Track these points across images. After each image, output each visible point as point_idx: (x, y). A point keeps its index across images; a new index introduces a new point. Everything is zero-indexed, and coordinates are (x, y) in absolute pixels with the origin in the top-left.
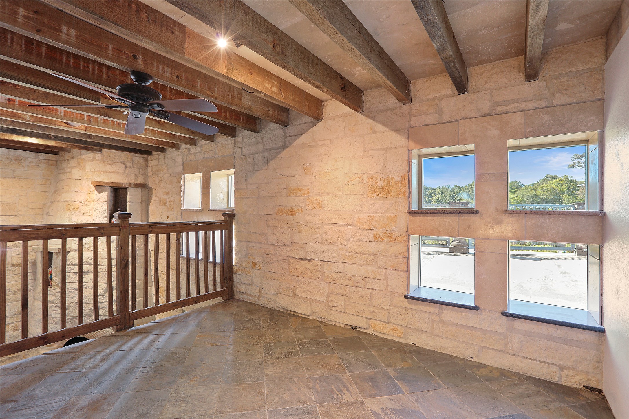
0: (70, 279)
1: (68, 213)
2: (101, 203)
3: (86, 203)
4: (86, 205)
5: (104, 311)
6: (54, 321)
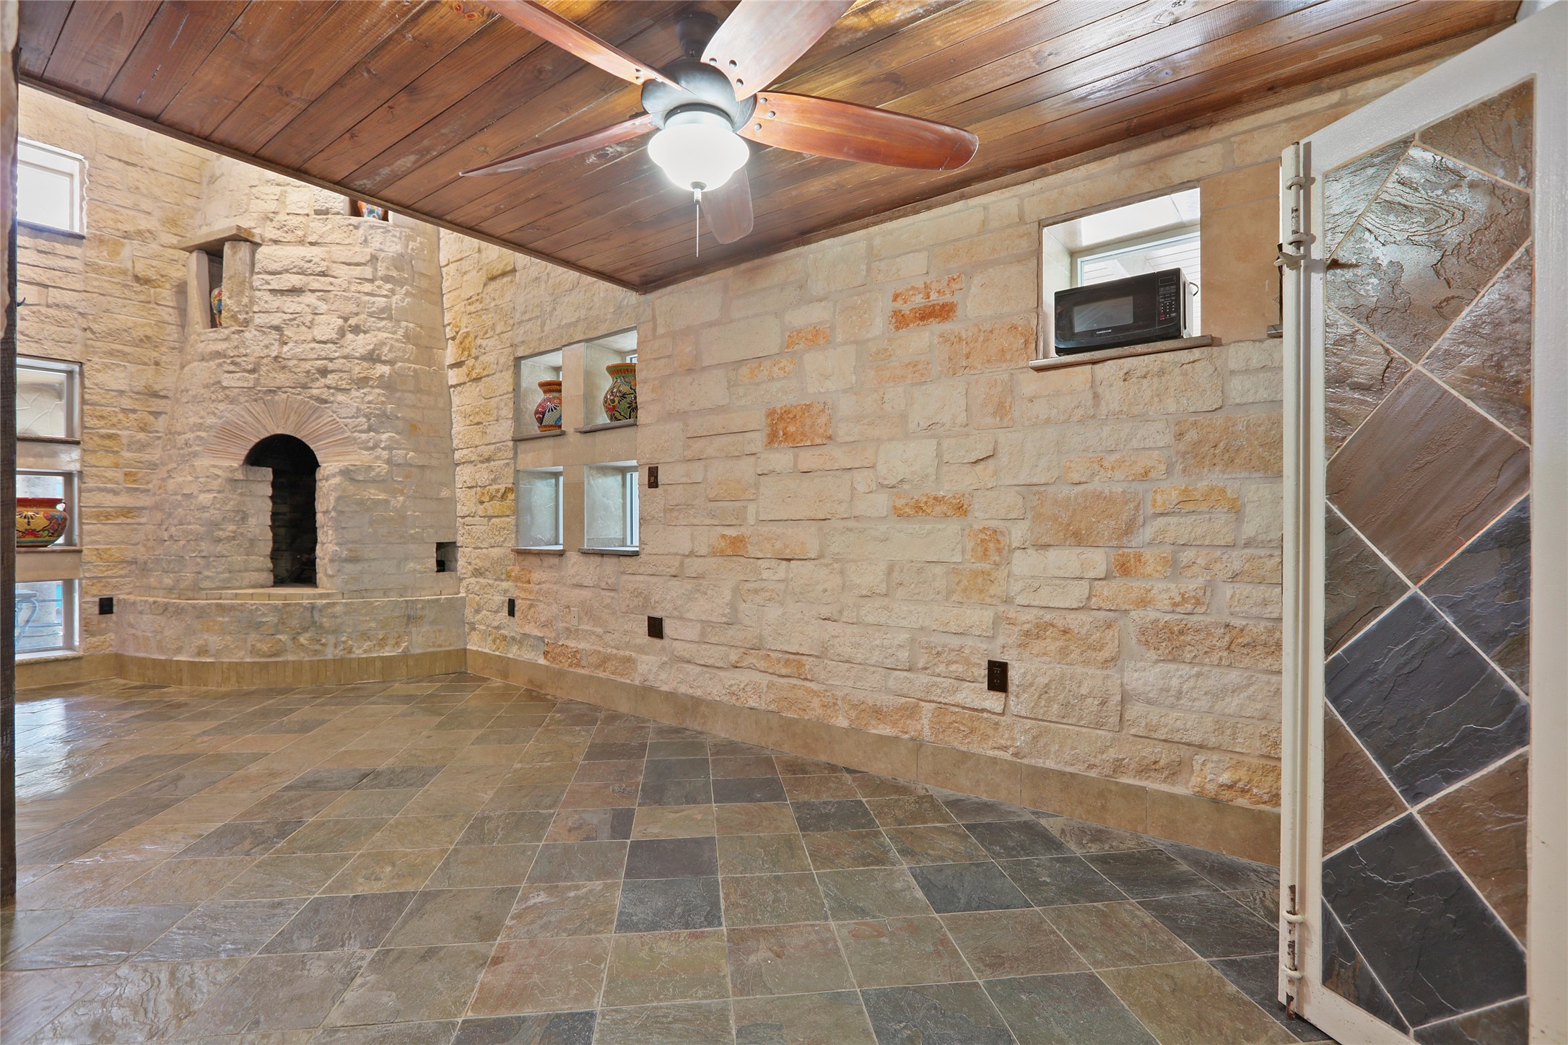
0: (262, 303)
5: (337, 377)
6: (227, 396)
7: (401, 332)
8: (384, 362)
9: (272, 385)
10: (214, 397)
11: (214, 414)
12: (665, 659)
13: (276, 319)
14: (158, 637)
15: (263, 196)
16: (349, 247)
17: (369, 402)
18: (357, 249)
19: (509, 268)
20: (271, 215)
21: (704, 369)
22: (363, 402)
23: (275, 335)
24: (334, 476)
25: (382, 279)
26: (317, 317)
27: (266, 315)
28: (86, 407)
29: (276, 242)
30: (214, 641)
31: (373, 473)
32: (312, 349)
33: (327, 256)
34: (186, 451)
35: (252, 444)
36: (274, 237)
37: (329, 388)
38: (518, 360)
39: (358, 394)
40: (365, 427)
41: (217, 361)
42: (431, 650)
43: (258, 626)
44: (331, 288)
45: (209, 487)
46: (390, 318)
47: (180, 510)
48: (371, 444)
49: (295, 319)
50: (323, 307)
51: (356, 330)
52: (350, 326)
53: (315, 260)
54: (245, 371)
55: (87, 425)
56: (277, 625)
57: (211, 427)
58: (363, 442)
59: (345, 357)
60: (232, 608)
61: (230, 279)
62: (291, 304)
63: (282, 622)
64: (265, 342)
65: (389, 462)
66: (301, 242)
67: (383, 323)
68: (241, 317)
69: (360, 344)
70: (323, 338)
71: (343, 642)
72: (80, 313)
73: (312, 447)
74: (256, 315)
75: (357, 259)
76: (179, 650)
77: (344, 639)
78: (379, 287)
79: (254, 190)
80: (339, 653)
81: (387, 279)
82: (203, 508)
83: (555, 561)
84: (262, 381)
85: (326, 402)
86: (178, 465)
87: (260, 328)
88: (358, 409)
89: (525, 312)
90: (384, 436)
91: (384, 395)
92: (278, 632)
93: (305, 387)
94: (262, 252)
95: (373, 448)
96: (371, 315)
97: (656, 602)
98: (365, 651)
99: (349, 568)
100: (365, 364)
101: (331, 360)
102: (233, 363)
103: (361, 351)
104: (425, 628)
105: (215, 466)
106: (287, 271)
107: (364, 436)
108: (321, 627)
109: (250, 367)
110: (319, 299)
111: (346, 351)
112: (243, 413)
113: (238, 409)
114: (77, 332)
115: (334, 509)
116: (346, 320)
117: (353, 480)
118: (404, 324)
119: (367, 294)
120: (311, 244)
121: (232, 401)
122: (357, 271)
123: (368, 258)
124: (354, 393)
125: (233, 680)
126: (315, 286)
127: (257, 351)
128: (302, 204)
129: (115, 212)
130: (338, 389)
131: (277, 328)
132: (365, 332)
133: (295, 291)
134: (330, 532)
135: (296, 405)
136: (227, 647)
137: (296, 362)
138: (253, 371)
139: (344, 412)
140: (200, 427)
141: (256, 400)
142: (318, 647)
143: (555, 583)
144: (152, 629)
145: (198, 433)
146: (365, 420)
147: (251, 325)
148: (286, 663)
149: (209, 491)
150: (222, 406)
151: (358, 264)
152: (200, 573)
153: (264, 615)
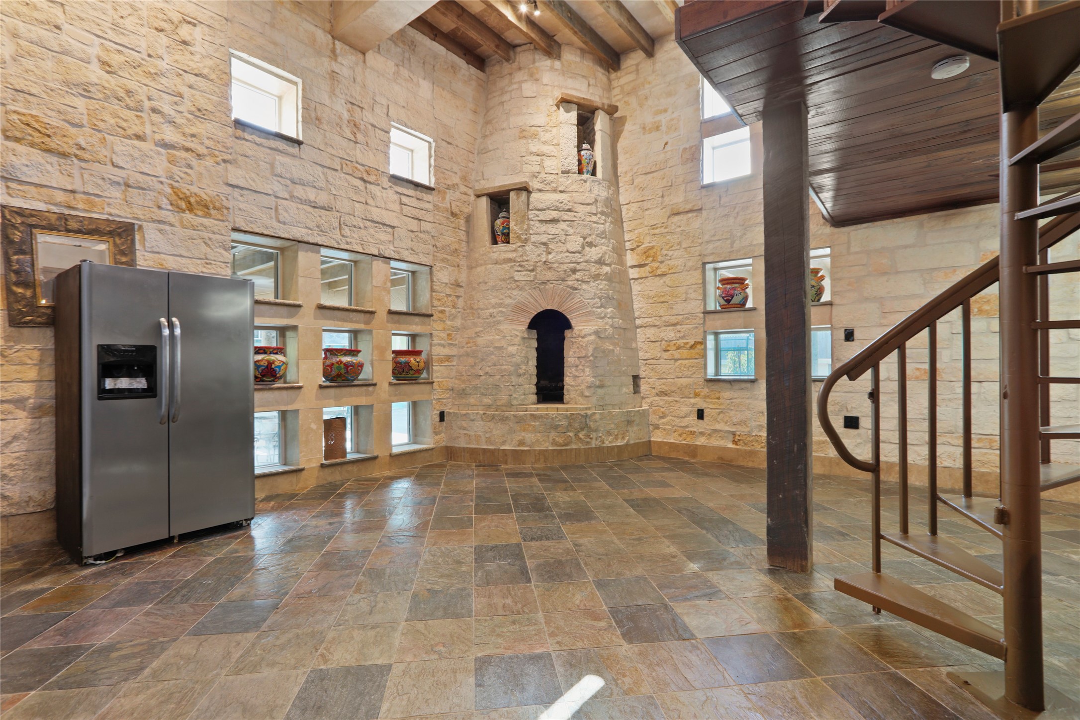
0: (535, 229)
1: (524, 141)
2: (570, 126)
3: (547, 128)
4: (547, 131)
5: (582, 274)
6: (518, 286)
7: (611, 246)
8: (607, 265)
9: (544, 279)
10: (509, 287)
11: (510, 297)
12: (859, 441)
13: (544, 238)
14: (488, 435)
15: (530, 163)
16: (583, 194)
17: (601, 289)
18: (587, 195)
19: (696, 208)
20: (536, 174)
21: (897, 273)
22: (597, 289)
23: (543, 248)
24: (590, 335)
25: (600, 213)
26: (568, 237)
27: (538, 236)
28: (434, 294)
29: (540, 191)
30: (529, 437)
31: (607, 333)
32: (567, 257)
33: (571, 199)
34: (491, 320)
35: (533, 315)
36: (539, 188)
37: (578, 280)
38: (704, 264)
39: (594, 284)
40: (599, 305)
41: (509, 265)
42: (637, 441)
43: (555, 427)
44: (575, 219)
45: (513, 343)
46: (605, 237)
47: (493, 357)
48: (603, 315)
49: (555, 238)
50: (571, 231)
51: (591, 245)
52: (587, 242)
53: (565, 202)
54: (527, 270)
55: (435, 304)
56: (567, 427)
57: (508, 305)
58: (598, 314)
59: (586, 262)
60: (541, 416)
61: (515, 214)
62: (552, 229)
63: (570, 425)
64: (538, 252)
65: (612, 326)
66: (555, 191)
67: (603, 240)
68: (523, 237)
69: (593, 253)
70: (573, 250)
71: (600, 437)
72: (432, 236)
73: (568, 317)
74: (532, 236)
75: (588, 201)
76: (504, 443)
77: (600, 435)
78: (599, 218)
79: (524, 159)
80: (598, 443)
81: (603, 213)
82: (512, 356)
83: (749, 385)
84: (538, 277)
85: (576, 289)
86: (485, 329)
87: (534, 244)
88: (595, 294)
89: (714, 235)
90: (609, 310)
91: (607, 285)
92: (568, 431)
93: (564, 280)
94: (534, 196)
95: (603, 318)
96: (597, 235)
97: (852, 408)
98: (610, 442)
99: (600, 391)
100: (597, 266)
101: (578, 263)
102: (520, 266)
103: (595, 258)
104: (635, 428)
105: (514, 330)
106: (549, 209)
107: (599, 310)
108: (590, 428)
109: (531, 268)
110: (568, 226)
111: (587, 258)
112: (527, 296)
113: (525, 294)
114: (431, 247)
115: (592, 355)
116: (585, 238)
117: (599, 337)
118: (612, 241)
119: (595, 223)
120: (561, 192)
121: (521, 289)
122: (588, 209)
123: (594, 200)
124: (592, 284)
125: (542, 460)
126: (566, 218)
127: (533, 258)
128: (553, 167)
129: (443, 173)
130: (583, 281)
131: (544, 244)
132: (595, 246)
133: (554, 221)
134: (587, 370)
135: (559, 292)
136: (538, 440)
137: (557, 265)
138: (532, 271)
139: (587, 296)
140: (501, 305)
141: (535, 288)
142: (588, 440)
143: (748, 398)
144: (483, 430)
145: (500, 309)
146: (598, 300)
147: (529, 242)
148: (571, 450)
149: (513, 345)
150: (515, 292)
151: (588, 204)
152: (511, 395)
153: (560, 420)
